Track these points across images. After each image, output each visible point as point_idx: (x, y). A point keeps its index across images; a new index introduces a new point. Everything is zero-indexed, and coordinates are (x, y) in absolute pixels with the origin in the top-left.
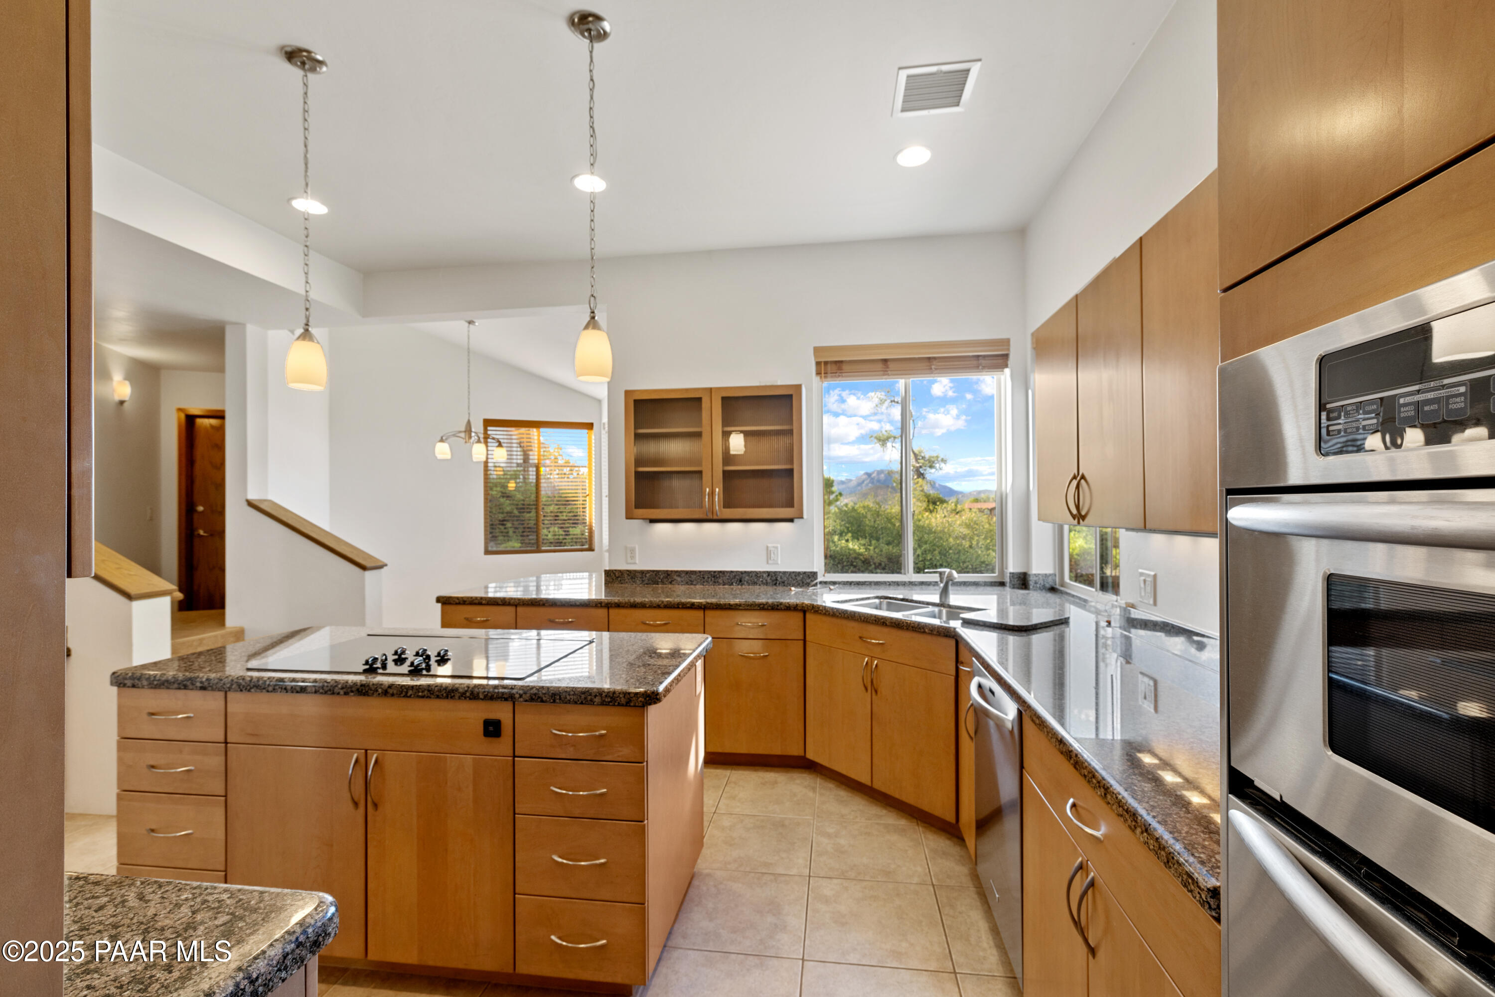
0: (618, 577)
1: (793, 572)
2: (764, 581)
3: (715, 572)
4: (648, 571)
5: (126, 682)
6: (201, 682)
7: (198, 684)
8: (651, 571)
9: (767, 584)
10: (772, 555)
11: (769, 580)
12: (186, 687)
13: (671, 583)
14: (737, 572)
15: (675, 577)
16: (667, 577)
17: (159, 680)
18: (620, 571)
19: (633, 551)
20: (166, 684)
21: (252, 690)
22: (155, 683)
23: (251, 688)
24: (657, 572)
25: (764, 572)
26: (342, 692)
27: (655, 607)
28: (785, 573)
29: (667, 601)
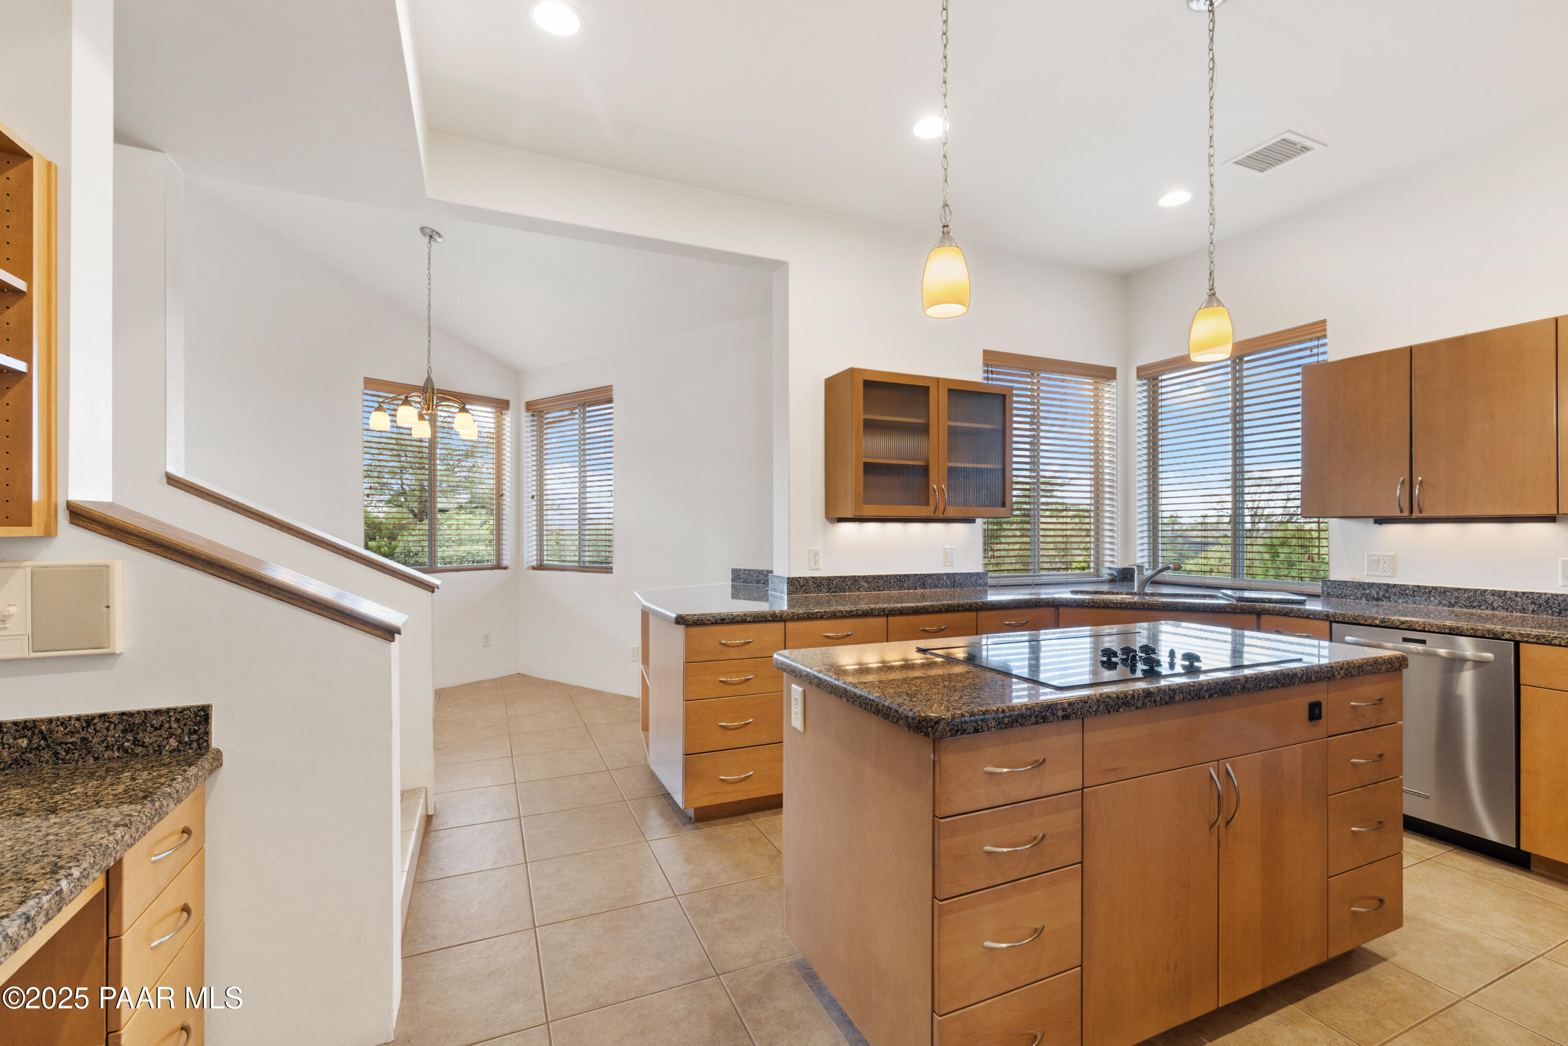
0: (803, 586)
1: (969, 573)
2: (944, 584)
3: (900, 576)
4: (835, 578)
5: (965, 726)
6: (1064, 710)
7: (1060, 713)
8: (838, 577)
9: (947, 586)
10: (949, 558)
11: (948, 583)
12: (1045, 719)
13: (858, 590)
14: (921, 575)
15: (863, 583)
16: (854, 582)
17: (1010, 716)
18: (805, 578)
19: (816, 554)
20: (1020, 721)
21: (1121, 710)
22: (1006, 720)
23: (1119, 707)
24: (844, 579)
25: (944, 574)
26: (1207, 696)
27: (937, 611)
28: (962, 574)
29: (948, 605)
